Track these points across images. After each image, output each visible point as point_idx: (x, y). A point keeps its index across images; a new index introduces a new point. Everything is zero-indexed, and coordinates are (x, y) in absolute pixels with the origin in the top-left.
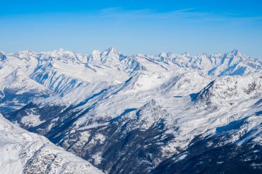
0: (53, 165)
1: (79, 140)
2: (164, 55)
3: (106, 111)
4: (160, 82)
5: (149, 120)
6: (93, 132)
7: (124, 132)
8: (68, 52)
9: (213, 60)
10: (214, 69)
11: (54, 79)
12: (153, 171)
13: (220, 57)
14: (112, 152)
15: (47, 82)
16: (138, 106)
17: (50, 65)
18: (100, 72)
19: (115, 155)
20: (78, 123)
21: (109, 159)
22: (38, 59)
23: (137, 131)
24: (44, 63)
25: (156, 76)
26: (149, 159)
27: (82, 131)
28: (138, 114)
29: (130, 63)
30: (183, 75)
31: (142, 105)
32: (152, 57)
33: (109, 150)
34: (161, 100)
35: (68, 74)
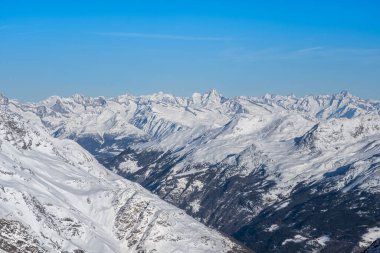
0: (145, 213)
1: (176, 187)
2: (268, 96)
3: (204, 156)
4: (261, 126)
5: (249, 166)
6: (191, 178)
7: (223, 179)
8: (168, 96)
9: (321, 101)
10: (322, 111)
11: (153, 124)
12: (253, 219)
13: (328, 99)
14: (211, 199)
15: (146, 126)
16: (238, 151)
17: (150, 109)
18: (201, 116)
19: (213, 203)
20: (175, 169)
21: (208, 207)
22: (137, 103)
23: (237, 177)
24: (143, 107)
25: (257, 119)
26: (249, 207)
27: (180, 178)
28: (237, 159)
29: (232, 106)
30: (285, 118)
31: (242, 150)
32: (255, 99)
33: (208, 197)
34: (261, 145)
35: (167, 118)
